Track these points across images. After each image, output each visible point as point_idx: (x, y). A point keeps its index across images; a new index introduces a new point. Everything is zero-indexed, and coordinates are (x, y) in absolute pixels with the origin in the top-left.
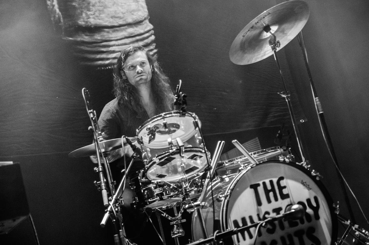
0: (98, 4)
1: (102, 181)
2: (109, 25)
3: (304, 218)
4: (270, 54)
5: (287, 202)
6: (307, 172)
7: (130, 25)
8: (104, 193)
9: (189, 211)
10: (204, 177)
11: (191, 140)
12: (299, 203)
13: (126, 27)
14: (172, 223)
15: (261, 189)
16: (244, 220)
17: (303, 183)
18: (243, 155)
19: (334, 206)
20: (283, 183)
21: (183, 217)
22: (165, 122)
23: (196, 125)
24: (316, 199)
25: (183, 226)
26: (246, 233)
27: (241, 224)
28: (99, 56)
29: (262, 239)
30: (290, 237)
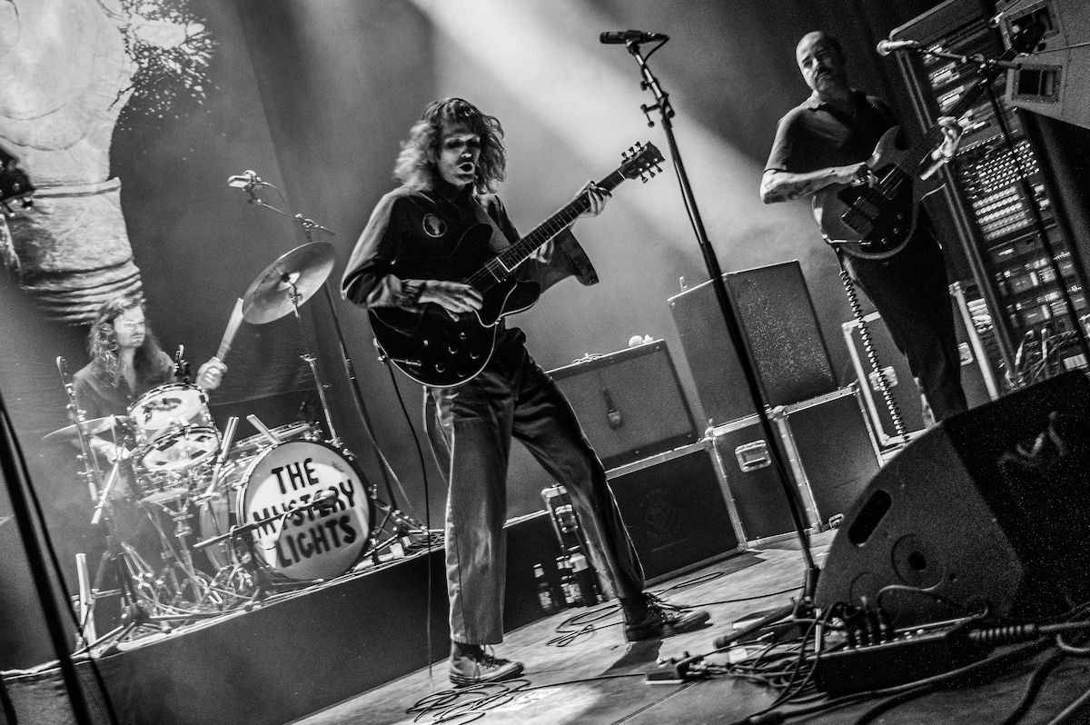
0: (66, 242)
1: (88, 471)
2: (82, 268)
4: (291, 311)
5: (316, 487)
6: (339, 451)
7: (108, 268)
8: (92, 486)
9: (198, 503)
10: (214, 462)
11: (197, 417)
12: (331, 488)
13: (104, 271)
14: (175, 519)
15: (285, 474)
16: (265, 511)
17: (335, 466)
18: (259, 432)
19: (370, 490)
20: (310, 466)
21: (189, 511)
22: (164, 397)
23: (202, 398)
24: (350, 482)
25: (190, 522)
26: (269, 527)
27: (262, 516)
28: (69, 309)
29: (287, 532)
30: (320, 528)
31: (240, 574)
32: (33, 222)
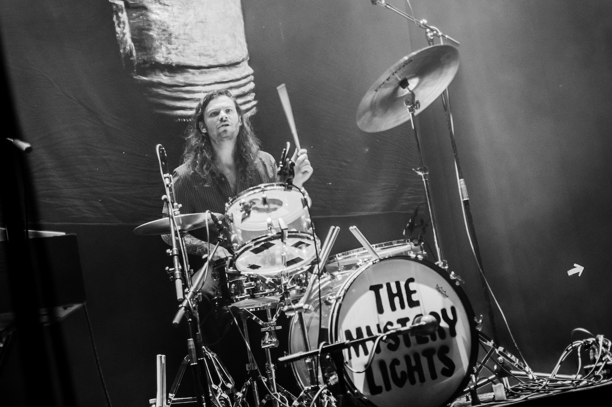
0: (183, 37)
1: (176, 267)
2: (196, 64)
3: (437, 333)
4: (407, 119)
5: (416, 311)
6: (444, 274)
7: (222, 66)
8: (179, 284)
9: (288, 314)
10: (310, 272)
11: (298, 222)
12: (433, 314)
13: (217, 69)
14: (263, 330)
15: (383, 292)
16: (359, 330)
17: (438, 288)
18: (362, 246)
19: (476, 320)
20: (412, 286)
21: (279, 322)
22: (264, 196)
23: (305, 203)
24: (453, 309)
25: (278, 334)
26: (361, 348)
27: (355, 336)
28: (179, 104)
29: (381, 356)
30: (417, 356)
31: (325, 396)
32: (152, 12)
